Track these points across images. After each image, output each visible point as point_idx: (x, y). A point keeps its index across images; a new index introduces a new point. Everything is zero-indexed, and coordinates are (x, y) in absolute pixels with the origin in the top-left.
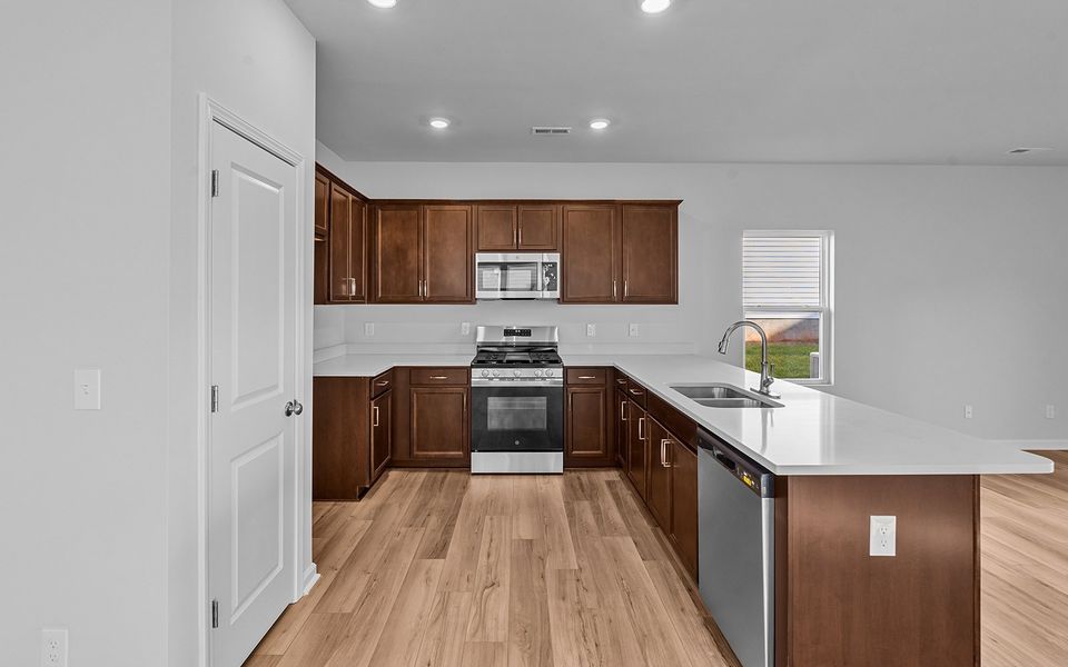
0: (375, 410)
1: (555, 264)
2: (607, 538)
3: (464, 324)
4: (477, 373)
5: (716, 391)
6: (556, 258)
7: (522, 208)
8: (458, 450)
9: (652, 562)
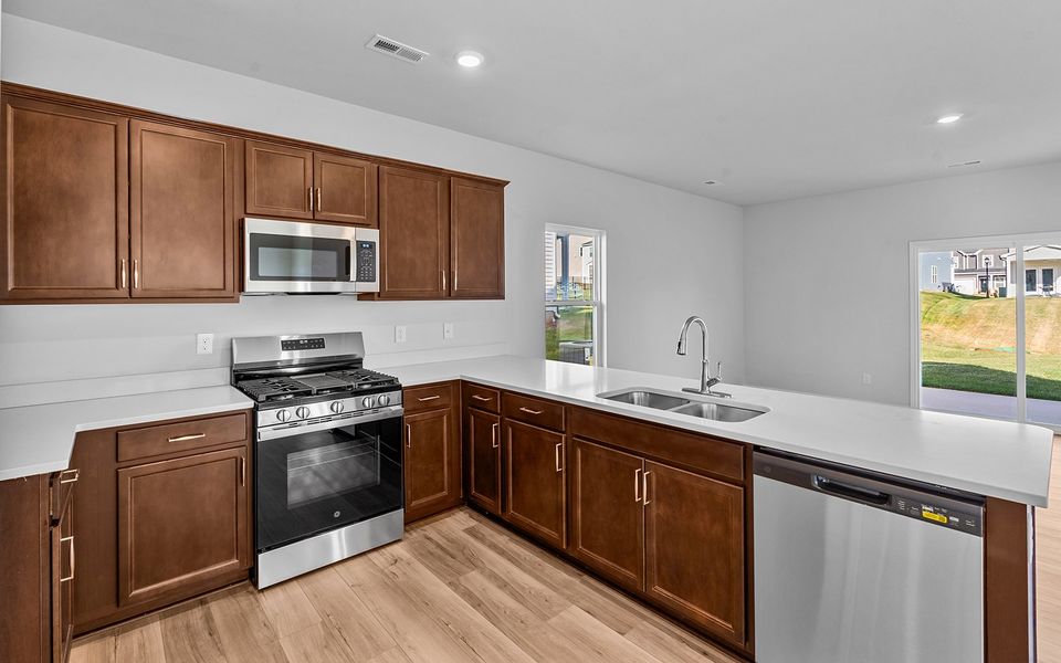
0: (66, 545)
1: (372, 245)
2: (554, 620)
3: (201, 336)
4: (266, 417)
5: (636, 395)
6: (372, 235)
7: (319, 155)
8: (230, 558)
9: (632, 632)
